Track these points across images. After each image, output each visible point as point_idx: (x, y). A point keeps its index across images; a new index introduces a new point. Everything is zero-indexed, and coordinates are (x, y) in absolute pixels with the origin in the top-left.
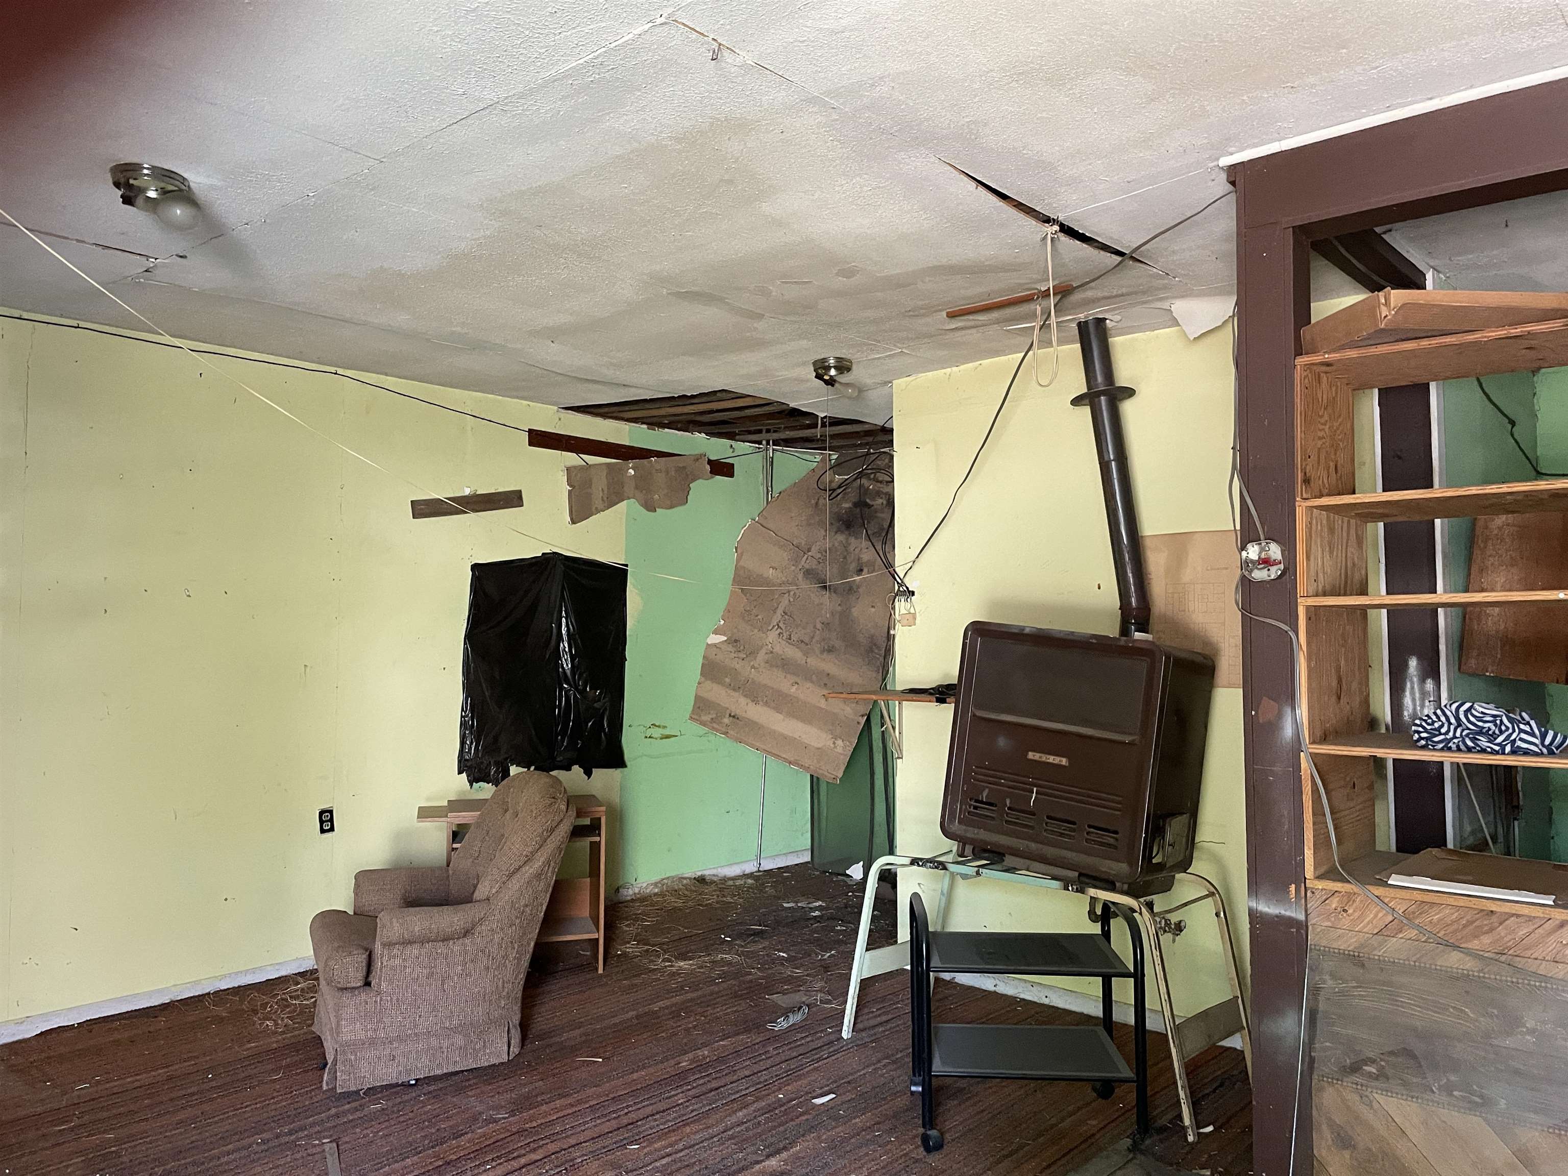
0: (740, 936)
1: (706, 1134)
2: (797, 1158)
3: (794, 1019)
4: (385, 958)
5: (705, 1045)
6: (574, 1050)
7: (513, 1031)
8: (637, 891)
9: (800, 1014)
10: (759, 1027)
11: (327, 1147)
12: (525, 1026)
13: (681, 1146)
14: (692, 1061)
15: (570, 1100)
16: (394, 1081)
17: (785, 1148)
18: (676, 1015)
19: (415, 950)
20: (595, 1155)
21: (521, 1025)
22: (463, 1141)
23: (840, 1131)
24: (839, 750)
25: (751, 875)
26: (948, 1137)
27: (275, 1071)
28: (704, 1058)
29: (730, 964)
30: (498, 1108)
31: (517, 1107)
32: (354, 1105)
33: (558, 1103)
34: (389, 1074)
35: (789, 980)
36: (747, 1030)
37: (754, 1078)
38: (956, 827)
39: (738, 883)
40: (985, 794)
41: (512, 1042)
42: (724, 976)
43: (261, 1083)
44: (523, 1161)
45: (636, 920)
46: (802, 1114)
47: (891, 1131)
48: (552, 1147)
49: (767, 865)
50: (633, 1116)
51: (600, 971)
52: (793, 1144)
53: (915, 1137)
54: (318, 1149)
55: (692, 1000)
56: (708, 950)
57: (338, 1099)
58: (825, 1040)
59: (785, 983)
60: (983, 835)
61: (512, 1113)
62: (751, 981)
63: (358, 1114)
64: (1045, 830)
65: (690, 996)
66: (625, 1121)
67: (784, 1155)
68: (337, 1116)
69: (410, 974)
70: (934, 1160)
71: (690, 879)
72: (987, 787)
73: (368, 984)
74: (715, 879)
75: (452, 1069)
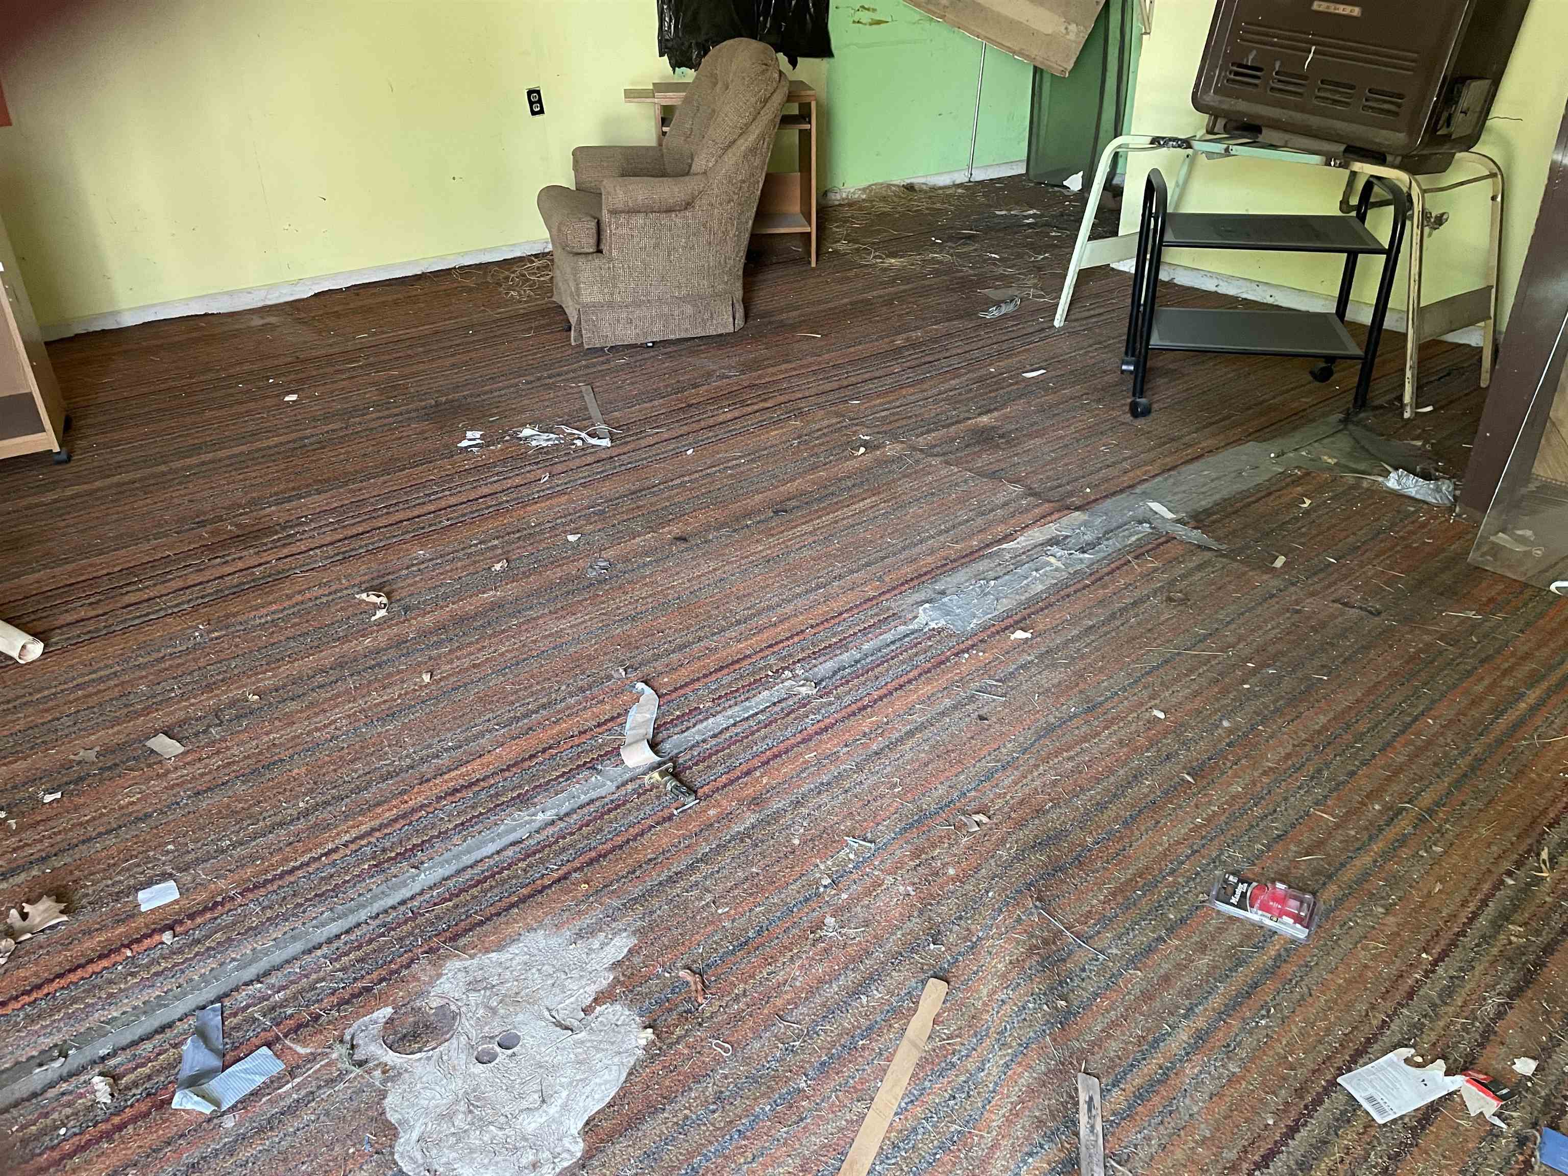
0: (950, 238)
1: (921, 396)
2: (1006, 417)
3: (1004, 309)
4: (613, 227)
5: (917, 328)
6: (794, 327)
7: (737, 306)
8: (844, 195)
9: (1012, 305)
10: (969, 314)
11: (583, 389)
12: (747, 303)
13: (898, 404)
14: (907, 339)
15: (793, 365)
16: (633, 342)
17: (996, 409)
18: (889, 303)
19: (639, 220)
20: (821, 407)
21: (743, 300)
22: (702, 390)
23: (1050, 398)
24: (1072, 37)
25: (961, 185)
26: (1155, 406)
27: (528, 330)
28: (917, 338)
29: (940, 262)
30: (730, 368)
31: (746, 367)
32: (601, 359)
33: (784, 367)
34: (628, 335)
35: (1002, 277)
36: (960, 317)
37: (967, 355)
38: (1210, 98)
39: (949, 192)
40: (1251, 57)
41: (737, 316)
42: (936, 272)
43: (516, 339)
44: (756, 407)
45: (845, 222)
46: (1011, 384)
47: (1099, 401)
48: (782, 399)
49: (979, 176)
50: (853, 380)
51: (813, 265)
52: (1004, 406)
53: (1124, 405)
54: (576, 390)
55: (905, 291)
56: (919, 250)
57: (585, 355)
58: (1037, 328)
59: (996, 280)
60: (1242, 106)
61: (743, 372)
62: (962, 278)
63: (604, 367)
64: (1317, 97)
65: (902, 288)
66: (845, 383)
67: (996, 414)
68: (587, 367)
69: (638, 243)
70: (1140, 423)
71: (898, 186)
72: (1254, 48)
73: (599, 251)
74: (924, 187)
75: (684, 335)
